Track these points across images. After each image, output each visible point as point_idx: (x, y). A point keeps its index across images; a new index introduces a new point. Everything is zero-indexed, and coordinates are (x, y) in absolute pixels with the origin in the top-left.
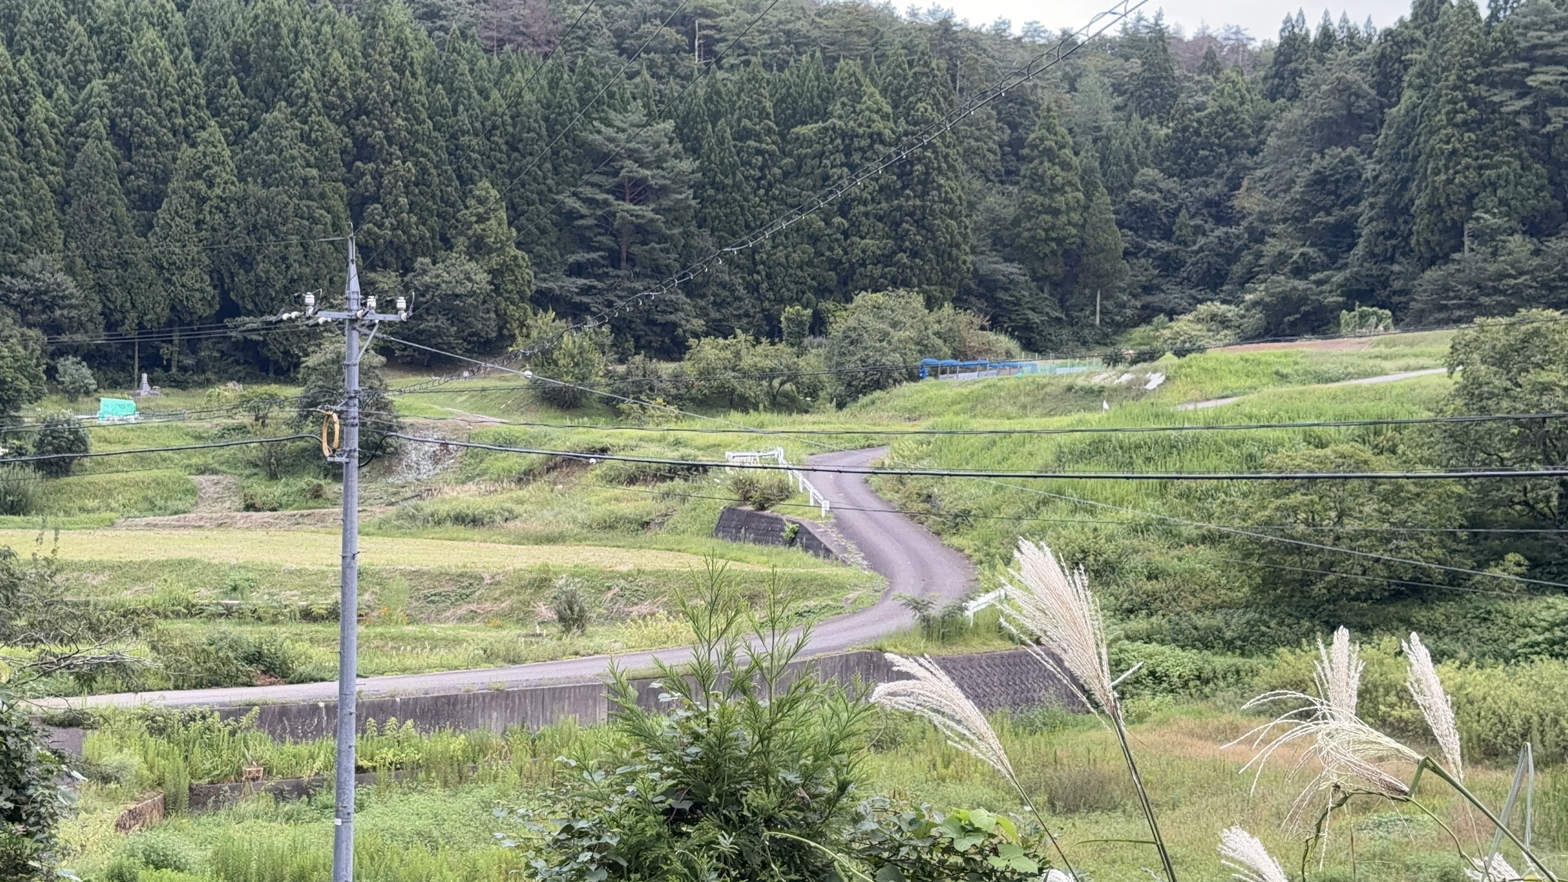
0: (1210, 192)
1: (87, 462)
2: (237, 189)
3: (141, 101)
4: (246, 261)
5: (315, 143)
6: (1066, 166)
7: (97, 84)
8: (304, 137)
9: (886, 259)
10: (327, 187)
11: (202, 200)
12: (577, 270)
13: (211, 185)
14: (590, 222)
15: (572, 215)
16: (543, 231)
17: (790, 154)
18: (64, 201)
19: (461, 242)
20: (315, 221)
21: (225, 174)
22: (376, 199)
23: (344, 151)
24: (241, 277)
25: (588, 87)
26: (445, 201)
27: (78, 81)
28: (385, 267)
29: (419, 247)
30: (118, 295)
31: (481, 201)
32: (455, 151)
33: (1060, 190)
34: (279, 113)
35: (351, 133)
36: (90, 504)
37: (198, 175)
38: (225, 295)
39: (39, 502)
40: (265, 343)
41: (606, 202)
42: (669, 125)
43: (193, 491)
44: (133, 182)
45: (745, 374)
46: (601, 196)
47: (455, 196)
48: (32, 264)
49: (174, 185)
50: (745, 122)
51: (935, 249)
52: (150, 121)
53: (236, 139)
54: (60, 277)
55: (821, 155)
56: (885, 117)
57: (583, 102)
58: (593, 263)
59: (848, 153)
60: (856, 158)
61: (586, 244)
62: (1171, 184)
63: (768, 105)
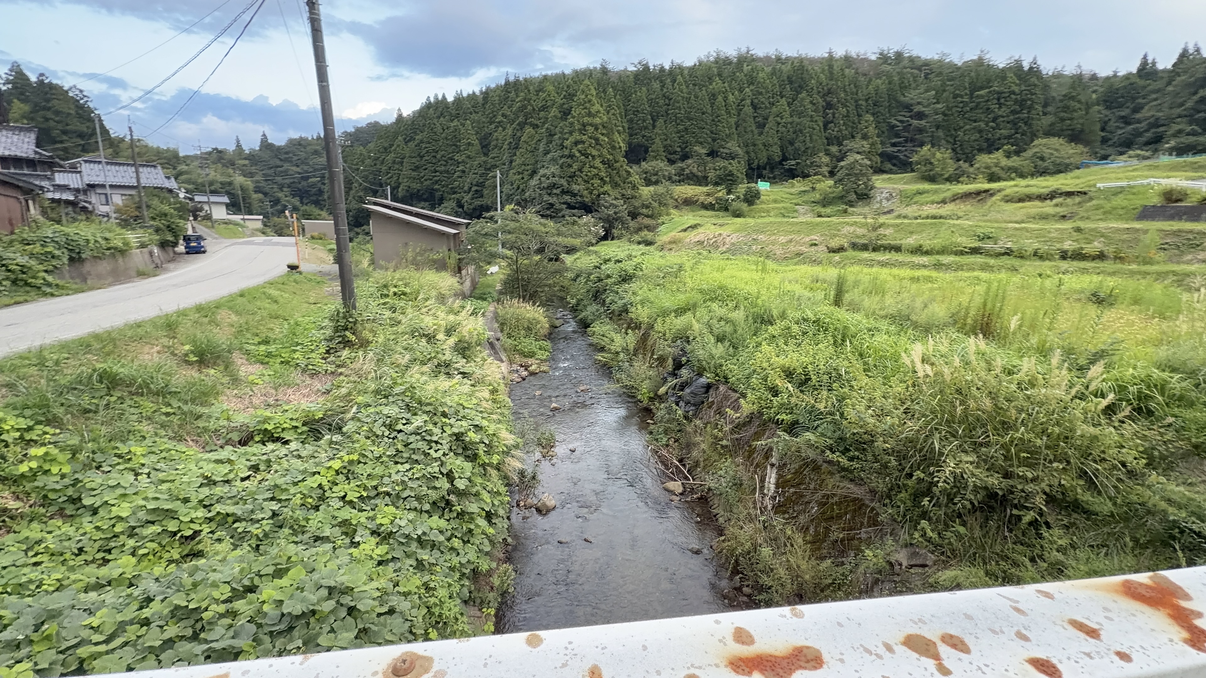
0: (1123, 114)
1: (758, 202)
2: (790, 120)
3: (761, 93)
4: (792, 143)
5: (814, 104)
6: (1079, 102)
7: (747, 89)
8: (811, 102)
9: (1009, 137)
10: (817, 118)
11: (779, 124)
12: (894, 145)
13: (782, 119)
14: (901, 128)
15: (893, 127)
16: (883, 132)
17: (973, 102)
18: (737, 126)
19: (859, 135)
20: (814, 129)
21: (787, 115)
22: (832, 122)
23: (823, 106)
24: (790, 148)
25: (903, 83)
26: (854, 123)
27: (741, 90)
28: (833, 144)
29: (845, 138)
30: (753, 155)
31: (866, 121)
32: (857, 106)
33: (1075, 111)
34: (804, 94)
35: (825, 101)
36: (763, 214)
37: (778, 116)
38: (784, 154)
39: (746, 213)
40: (795, 169)
41: (908, 121)
42: (933, 92)
43: (796, 211)
44: (757, 120)
45: (1002, 168)
46: (906, 119)
47: (856, 121)
48: (729, 145)
49: (770, 119)
50: (957, 92)
51: (1030, 132)
52: (763, 100)
53: (789, 104)
54: (737, 148)
55: (988, 101)
56: (1016, 85)
57: (901, 88)
58: (899, 143)
59: (998, 99)
60: (1002, 101)
61: (897, 136)
62: (1107, 112)
63: (967, 85)
